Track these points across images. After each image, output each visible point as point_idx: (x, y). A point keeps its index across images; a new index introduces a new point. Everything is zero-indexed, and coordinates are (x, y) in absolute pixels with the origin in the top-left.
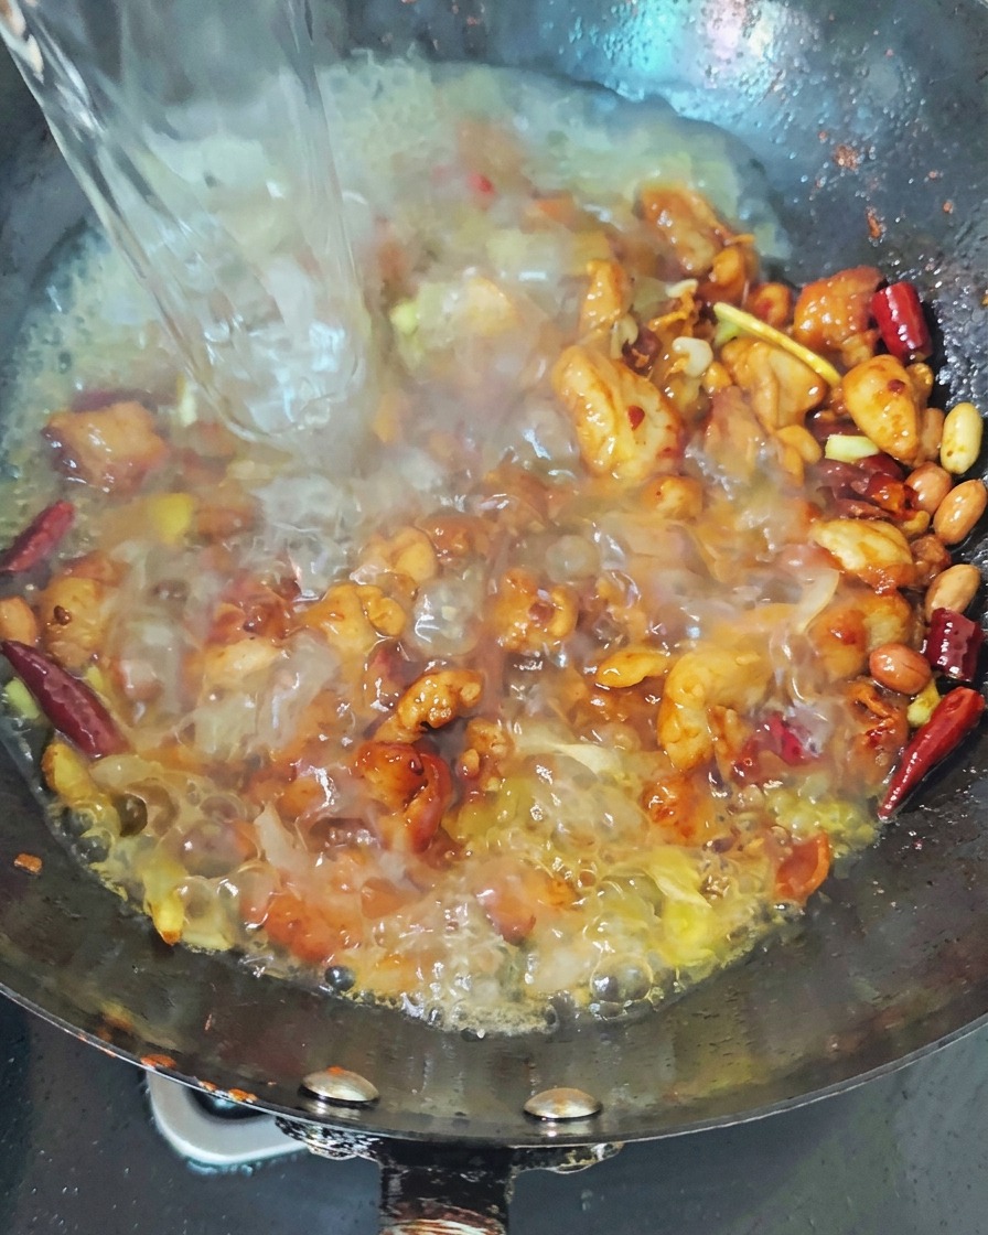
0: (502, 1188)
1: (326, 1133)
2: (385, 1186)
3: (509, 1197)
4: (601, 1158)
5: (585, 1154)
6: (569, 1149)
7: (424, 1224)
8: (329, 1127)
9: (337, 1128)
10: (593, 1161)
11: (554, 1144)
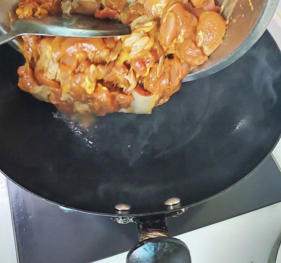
0: (164, 223)
1: (123, 218)
2: (139, 227)
3: (166, 224)
4: (184, 211)
5: (180, 211)
6: (177, 211)
7: (149, 234)
8: (123, 216)
9: (125, 216)
10: (182, 213)
11: (174, 210)
